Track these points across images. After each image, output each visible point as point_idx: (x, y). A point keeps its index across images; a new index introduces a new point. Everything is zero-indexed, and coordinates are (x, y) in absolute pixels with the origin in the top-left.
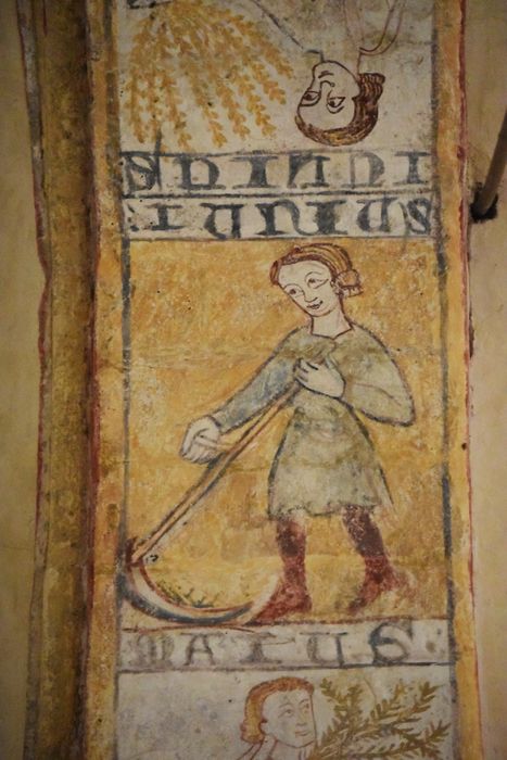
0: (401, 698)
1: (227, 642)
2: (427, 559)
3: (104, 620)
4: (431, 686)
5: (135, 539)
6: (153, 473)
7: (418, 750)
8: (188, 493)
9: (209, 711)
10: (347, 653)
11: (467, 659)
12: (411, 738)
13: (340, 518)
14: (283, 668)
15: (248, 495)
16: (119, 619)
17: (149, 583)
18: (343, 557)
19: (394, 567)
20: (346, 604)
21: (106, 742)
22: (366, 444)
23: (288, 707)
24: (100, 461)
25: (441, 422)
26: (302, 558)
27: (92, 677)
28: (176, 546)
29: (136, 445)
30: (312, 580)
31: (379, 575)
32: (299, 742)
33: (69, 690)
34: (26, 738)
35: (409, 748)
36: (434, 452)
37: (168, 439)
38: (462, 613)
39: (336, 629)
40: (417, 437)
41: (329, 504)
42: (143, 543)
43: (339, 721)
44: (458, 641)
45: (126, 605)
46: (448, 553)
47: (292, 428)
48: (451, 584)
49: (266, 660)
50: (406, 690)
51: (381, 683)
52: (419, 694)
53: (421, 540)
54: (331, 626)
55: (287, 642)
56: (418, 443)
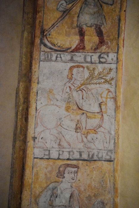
0: (104, 71)
1: (65, 56)
2: (113, 39)
3: (37, 48)
4: (112, 68)
5: (45, 30)
6: (50, 13)
7: (107, 83)
8: (58, 19)
9: (60, 72)
10: (93, 60)
11: (120, 63)
12: (106, 80)
13: (94, 28)
14: (78, 63)
15: (72, 21)
16: (40, 48)
17: (48, 41)
18: (94, 37)
19: (106, 40)
20: (94, 48)
21: (36, 77)
22: (101, 9)
23: (78, 72)
24: (38, 9)
25: (120, 4)
26: (84, 37)
27: (34, 62)
28: (54, 32)
29: (46, 6)
30: (86, 42)
31: (102, 42)
32: (80, 80)
33: (29, 61)
34: (19, 69)
35: (105, 82)
36: (117, 12)
37: (54, 4)
38: (120, 52)
39: (91, 54)
40: (114, 8)
41: (91, 24)
42: (47, 31)
43: (90, 76)
44: (119, 58)
45: (42, 45)
46: (118, 37)
47: (84, 4)
48: (118, 45)
49: (74, 61)
50: (106, 69)
51: (100, 67)
52: (109, 70)
53: (112, 34)
54: (90, 53)
55: (79, 57)
56: (114, 10)
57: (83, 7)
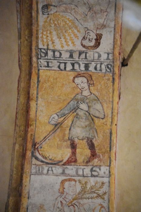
0: (97, 184)
1: (57, 169)
2: (105, 152)
3: (28, 161)
4: (104, 182)
5: (36, 143)
6: (42, 127)
7: (100, 198)
8: (50, 132)
9: (52, 185)
10: (85, 173)
11: (113, 176)
12: (98, 195)
13: (85, 140)
14: (70, 176)
15: (64, 134)
16: (32, 162)
17: (39, 153)
18: (86, 150)
19: (97, 153)
20: (85, 161)
21: (27, 191)
22: (93, 123)
23: (70, 185)
24: (30, 123)
25: (111, 119)
26: (76, 150)
27: (24, 175)
28: (46, 145)
29: (38, 119)
30: (78, 156)
31: (94, 155)
32: (72, 194)
33: (20, 174)
35: (98, 197)
36: (109, 126)
37: (46, 118)
38: (113, 165)
39: (83, 167)
40: (105, 122)
41: (83, 137)
42: (38, 143)
43: (82, 190)
44: (111, 172)
45: (33, 158)
46: (110, 151)
47: (76, 118)
48: (110, 158)
49: (66, 174)
50: (98, 183)
51: (92, 181)
52: (101, 184)
53: (104, 147)
54: (81, 166)
55: (71, 170)
56: (105, 123)
57: (74, 120)
